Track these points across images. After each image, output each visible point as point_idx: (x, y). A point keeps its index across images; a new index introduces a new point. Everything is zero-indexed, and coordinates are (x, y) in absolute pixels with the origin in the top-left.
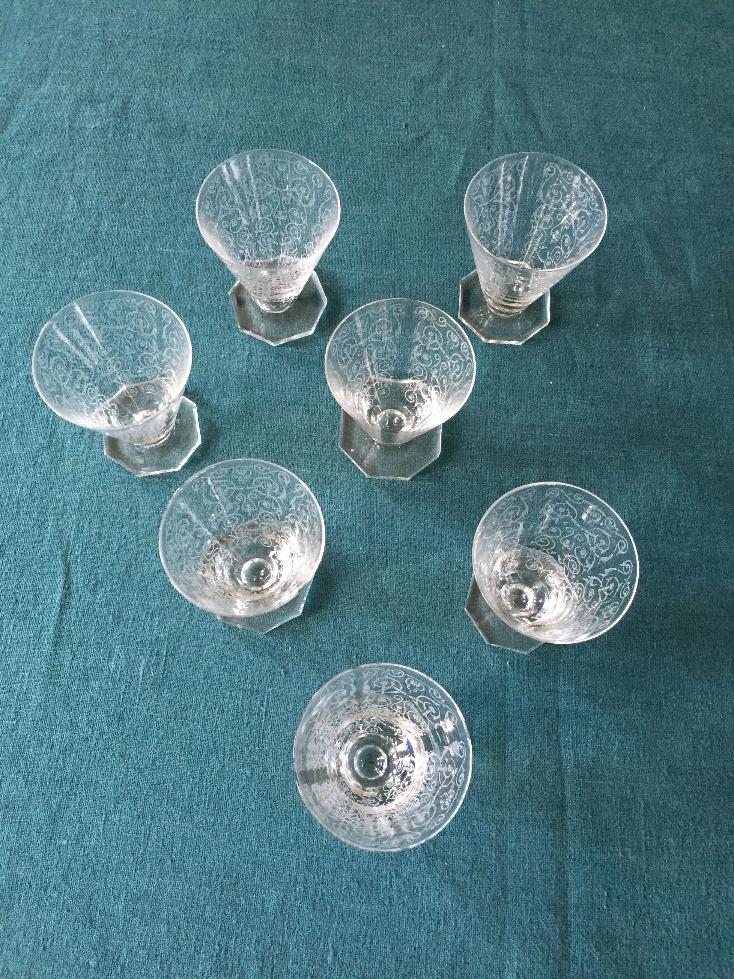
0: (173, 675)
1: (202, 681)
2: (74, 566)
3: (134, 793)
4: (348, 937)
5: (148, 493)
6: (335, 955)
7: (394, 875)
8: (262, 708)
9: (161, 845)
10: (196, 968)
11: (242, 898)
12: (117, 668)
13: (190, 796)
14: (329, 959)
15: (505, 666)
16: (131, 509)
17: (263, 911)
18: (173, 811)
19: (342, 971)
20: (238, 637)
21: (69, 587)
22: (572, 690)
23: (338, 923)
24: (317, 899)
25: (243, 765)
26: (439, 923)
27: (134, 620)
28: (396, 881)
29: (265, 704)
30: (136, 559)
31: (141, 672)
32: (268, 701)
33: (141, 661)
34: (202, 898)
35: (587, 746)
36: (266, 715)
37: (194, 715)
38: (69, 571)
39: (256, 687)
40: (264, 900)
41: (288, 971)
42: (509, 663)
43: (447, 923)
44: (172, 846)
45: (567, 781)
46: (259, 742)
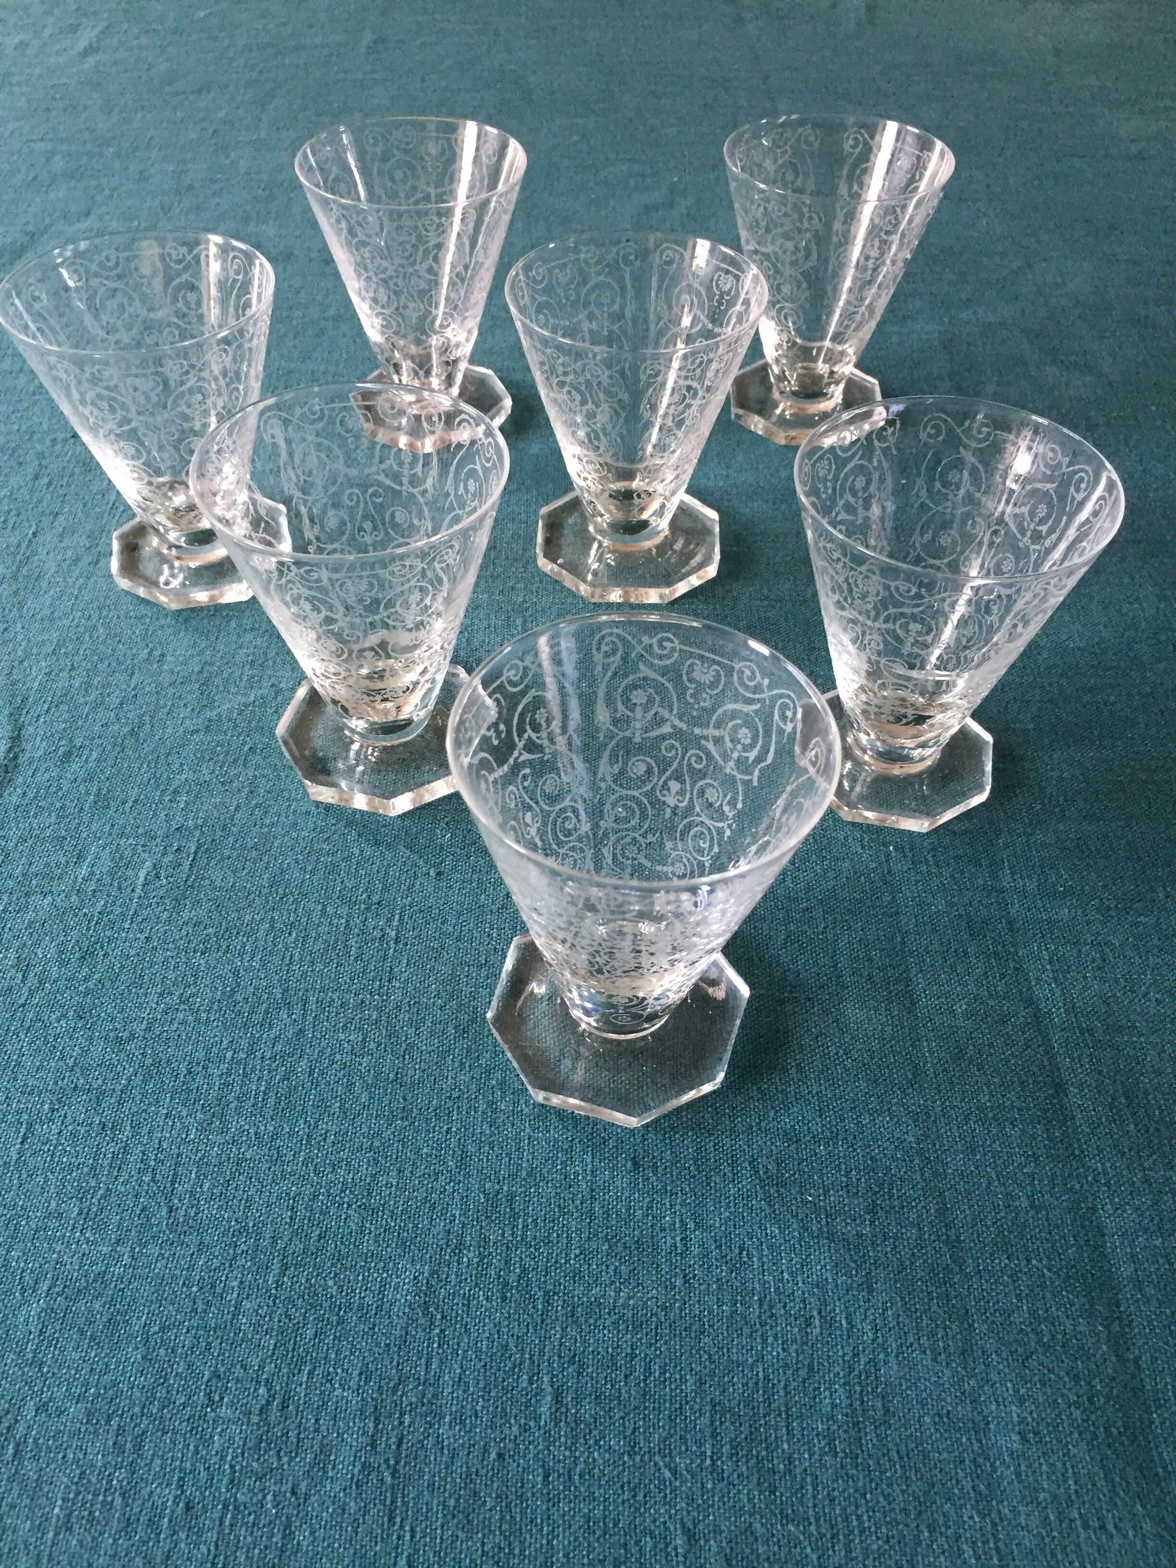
0: (207, 882)
1: (265, 891)
2: (31, 729)
3: (100, 1082)
4: (589, 1360)
5: (186, 630)
6: (558, 1398)
7: (691, 1225)
8: (388, 930)
9: (146, 1179)
10: (207, 1442)
11: (331, 1283)
12: (92, 874)
13: (226, 1084)
14: (544, 1410)
15: (888, 856)
16: (152, 651)
17: (379, 1308)
18: (184, 1113)
19: (575, 1438)
20: (343, 823)
21: (16, 758)
22: (1032, 886)
23: (564, 1329)
24: (512, 1278)
25: (345, 1025)
26: (808, 1323)
27: (135, 801)
28: (696, 1236)
29: (395, 923)
30: (152, 717)
31: (142, 879)
32: (401, 919)
33: (143, 862)
34: (235, 1284)
35: (1085, 977)
36: (397, 942)
37: (244, 946)
38: (19, 735)
39: (375, 899)
40: (383, 1285)
41: (439, 1442)
42: (896, 849)
43: (829, 1323)
44: (173, 1183)
45: (1056, 1038)
46: (380, 987)
